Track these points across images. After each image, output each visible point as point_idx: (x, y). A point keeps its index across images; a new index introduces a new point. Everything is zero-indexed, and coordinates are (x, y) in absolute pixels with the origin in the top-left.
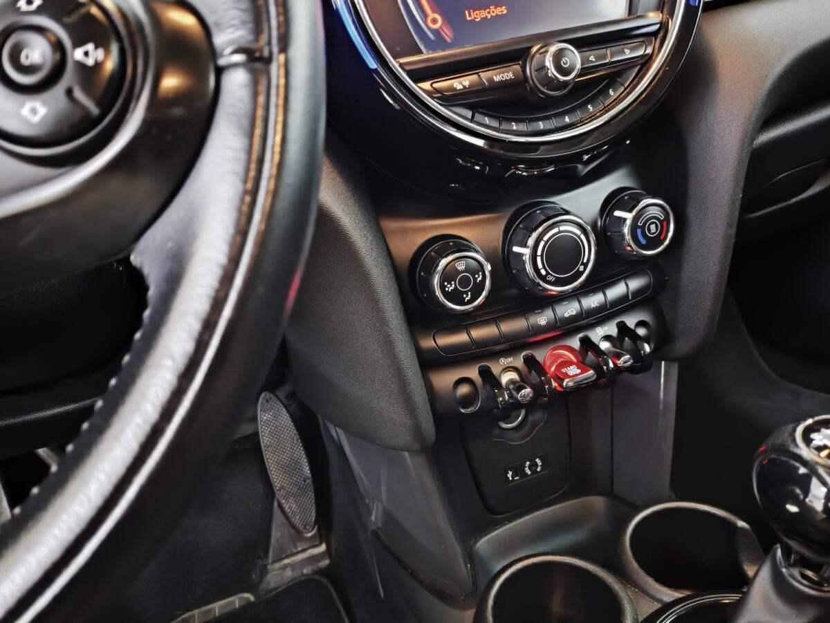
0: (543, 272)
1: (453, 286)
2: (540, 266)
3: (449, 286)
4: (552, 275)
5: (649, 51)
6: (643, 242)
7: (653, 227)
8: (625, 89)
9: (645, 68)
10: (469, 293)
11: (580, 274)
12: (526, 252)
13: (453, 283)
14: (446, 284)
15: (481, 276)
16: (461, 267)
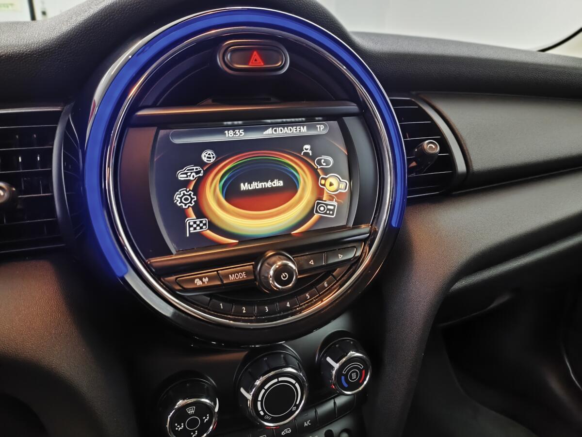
0: (262, 413)
1: (182, 426)
2: (260, 408)
3: (179, 426)
4: (269, 415)
5: (358, 254)
6: (346, 385)
7: (354, 375)
8: (337, 281)
9: (354, 267)
10: (196, 431)
11: (292, 413)
12: (249, 397)
13: (182, 424)
14: (176, 425)
15: (208, 418)
16: (191, 411)
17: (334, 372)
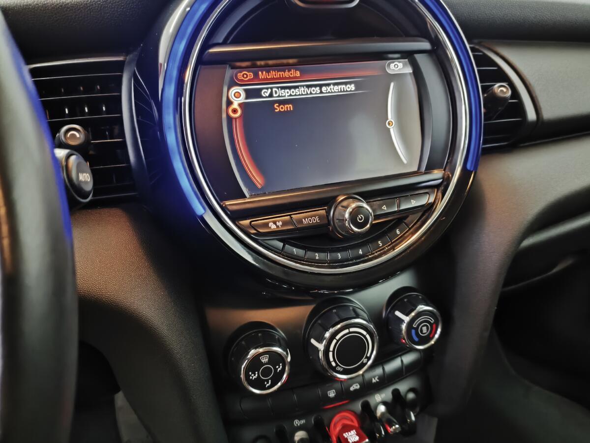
0: (334, 364)
1: (256, 375)
2: (331, 359)
3: (253, 375)
4: (340, 367)
5: (432, 200)
6: (416, 339)
7: (424, 329)
8: (410, 229)
9: (427, 214)
10: (270, 381)
11: (363, 365)
12: (321, 347)
13: (256, 373)
14: (250, 373)
15: (281, 367)
16: (265, 359)
17: (404, 326)
